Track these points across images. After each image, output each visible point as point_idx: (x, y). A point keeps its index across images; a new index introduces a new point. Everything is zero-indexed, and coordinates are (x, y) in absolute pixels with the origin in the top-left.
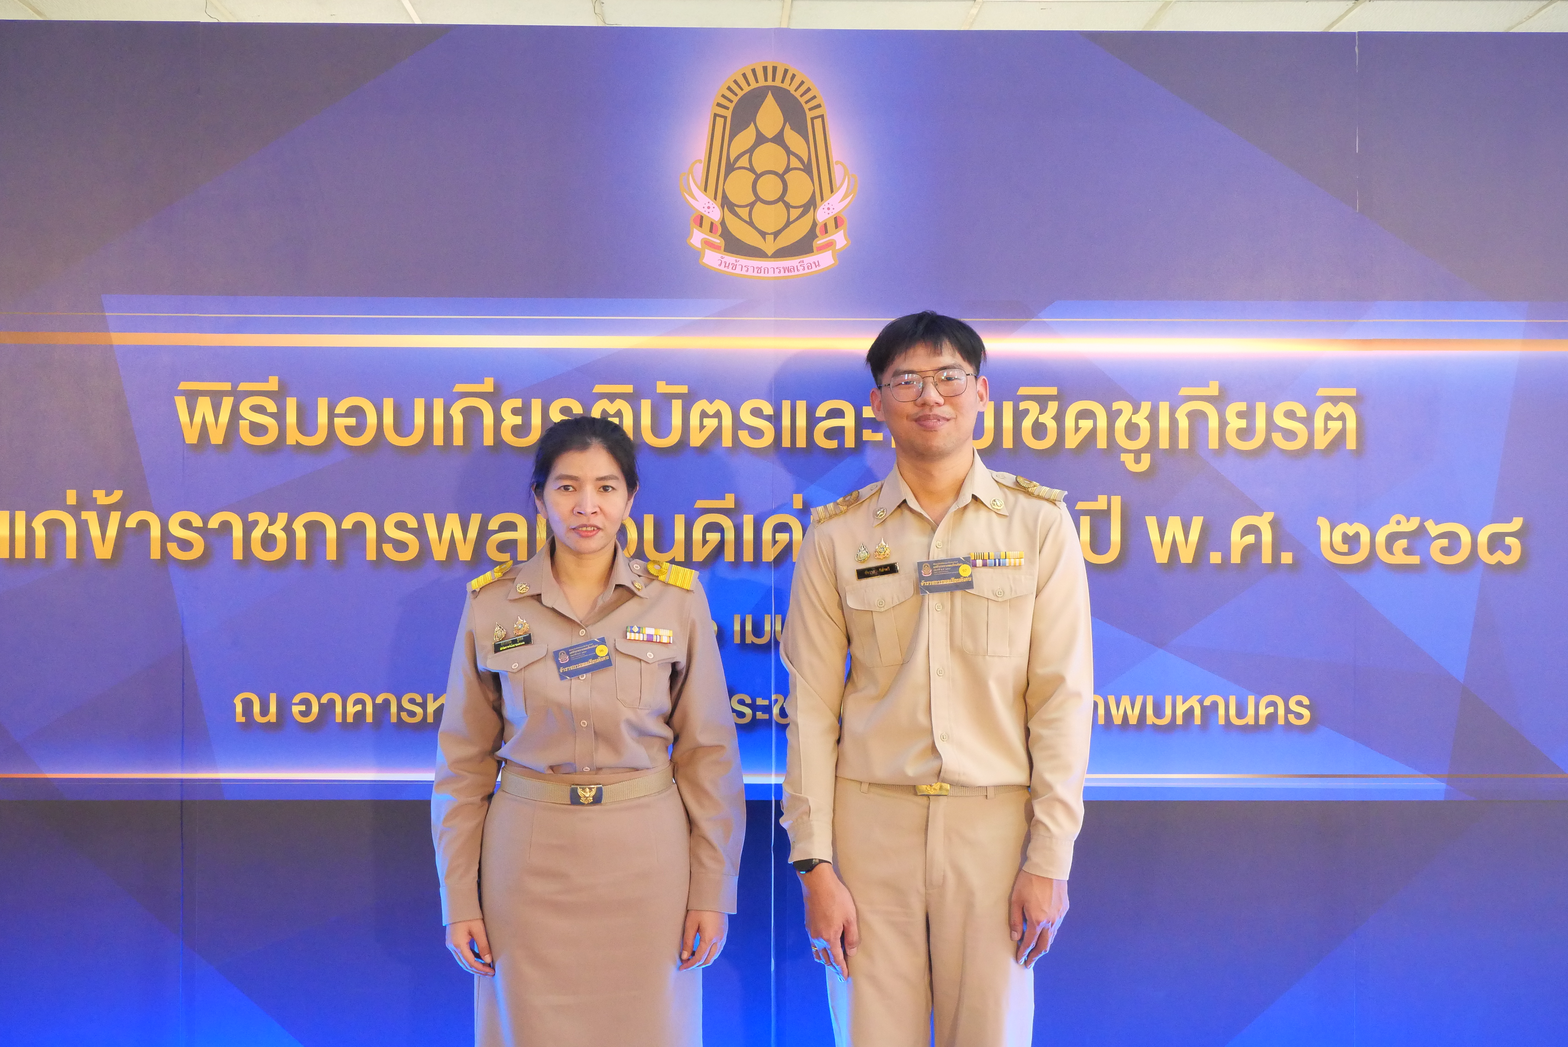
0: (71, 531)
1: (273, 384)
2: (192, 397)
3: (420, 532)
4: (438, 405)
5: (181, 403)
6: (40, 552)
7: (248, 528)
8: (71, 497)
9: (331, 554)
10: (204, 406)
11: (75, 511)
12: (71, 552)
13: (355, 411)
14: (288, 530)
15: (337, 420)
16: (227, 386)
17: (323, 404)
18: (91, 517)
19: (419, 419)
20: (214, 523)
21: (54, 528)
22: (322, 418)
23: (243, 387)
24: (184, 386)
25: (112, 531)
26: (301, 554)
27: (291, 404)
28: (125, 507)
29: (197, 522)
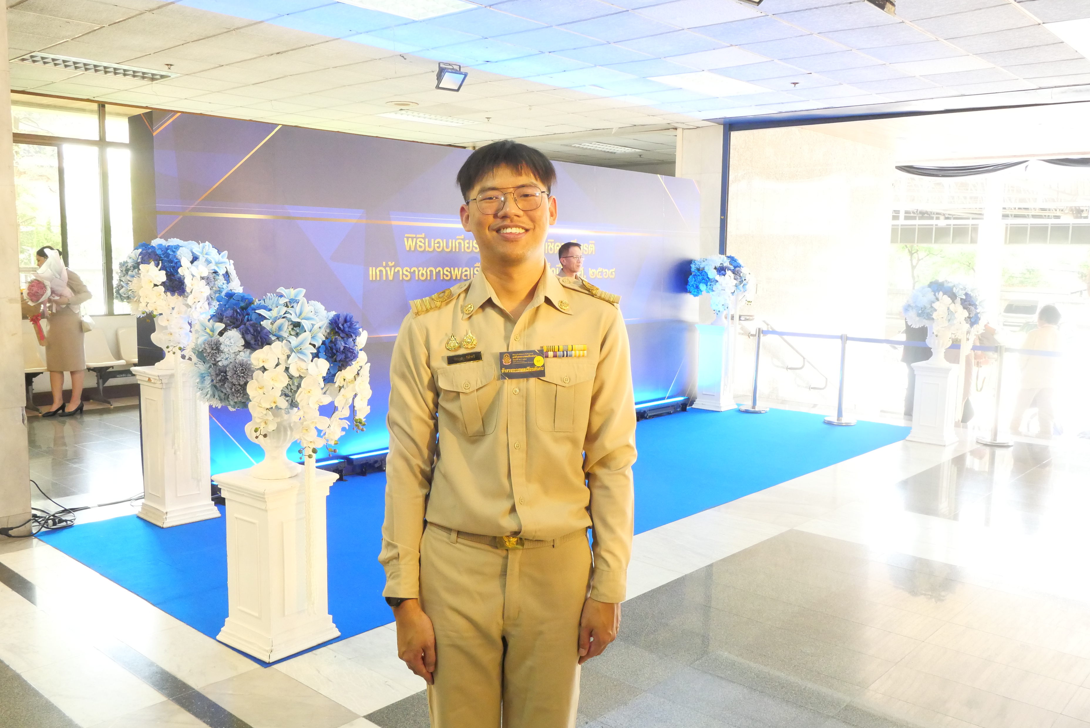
0: (384, 273)
1: (423, 235)
2: (408, 238)
3: (450, 272)
4: (454, 241)
5: (405, 239)
6: (378, 279)
7: (419, 271)
8: (384, 265)
9: (434, 278)
10: (410, 239)
11: (385, 267)
12: (384, 279)
13: (439, 243)
14: (426, 272)
15: (435, 245)
16: (414, 236)
17: (433, 240)
18: (388, 269)
19: (450, 245)
20: (412, 271)
21: (381, 271)
22: (433, 244)
23: (418, 236)
24: (406, 235)
25: (392, 273)
26: (429, 278)
27: (427, 240)
28: (395, 266)
29: (409, 270)
